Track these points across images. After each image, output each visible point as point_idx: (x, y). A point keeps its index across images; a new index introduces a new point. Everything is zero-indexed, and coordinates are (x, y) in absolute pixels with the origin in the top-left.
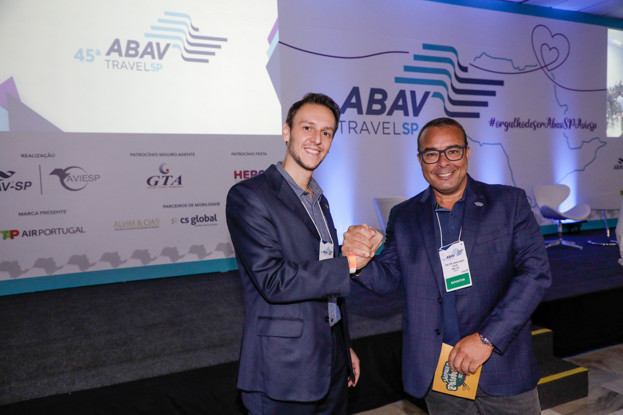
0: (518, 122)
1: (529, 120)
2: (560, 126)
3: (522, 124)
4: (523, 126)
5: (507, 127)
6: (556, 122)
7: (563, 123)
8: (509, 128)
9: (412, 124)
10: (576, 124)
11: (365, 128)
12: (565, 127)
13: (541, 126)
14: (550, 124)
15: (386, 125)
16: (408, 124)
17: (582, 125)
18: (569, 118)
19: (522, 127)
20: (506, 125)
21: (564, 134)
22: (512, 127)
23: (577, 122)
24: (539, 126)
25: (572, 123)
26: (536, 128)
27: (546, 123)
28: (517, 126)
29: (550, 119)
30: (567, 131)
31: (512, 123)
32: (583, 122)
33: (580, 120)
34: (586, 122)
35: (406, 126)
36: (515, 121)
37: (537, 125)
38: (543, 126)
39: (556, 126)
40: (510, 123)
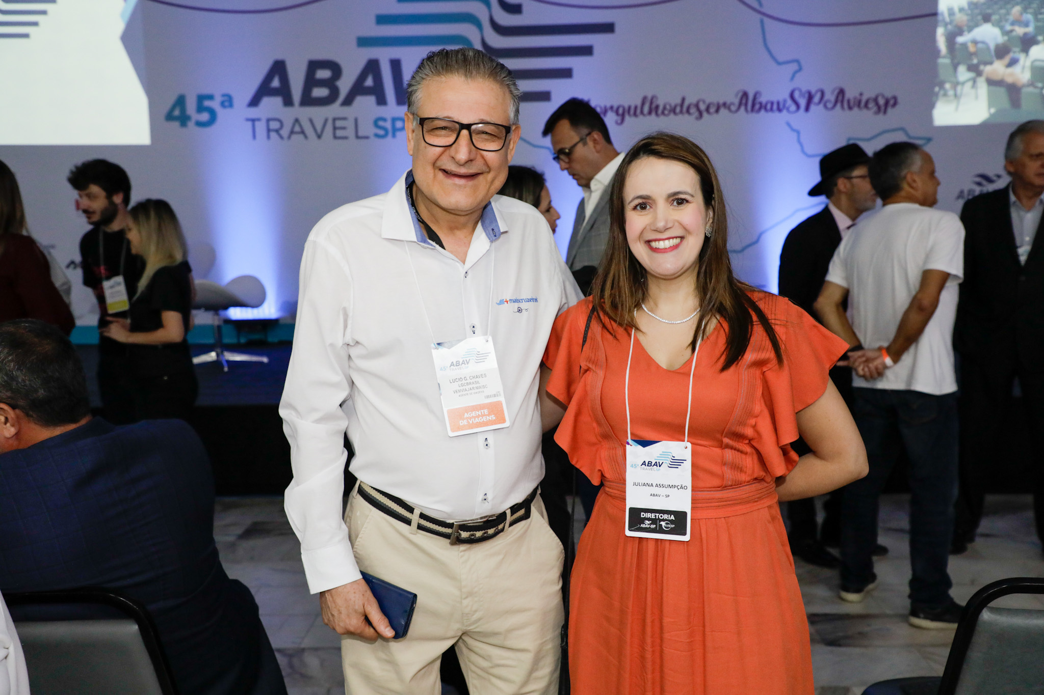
0: (651, 103)
1: (683, 100)
2: (775, 107)
3: (665, 108)
4: (666, 112)
5: (623, 116)
6: (763, 99)
7: (785, 101)
8: (627, 117)
9: (394, 120)
10: (828, 101)
11: (297, 129)
12: (793, 108)
13: (717, 111)
14: (746, 105)
15: (339, 124)
16: (384, 120)
17: (849, 101)
18: (804, 89)
19: (663, 113)
20: (621, 111)
21: (788, 124)
22: (635, 114)
23: (830, 97)
24: (712, 110)
25: (816, 99)
26: (705, 114)
27: (732, 104)
28: (650, 113)
29: (745, 94)
30: (799, 119)
31: (636, 108)
32: (850, 94)
33: (842, 92)
34: (861, 94)
35: (381, 123)
36: (643, 104)
37: (707, 110)
38: (723, 111)
39: (763, 107)
40: (629, 108)
